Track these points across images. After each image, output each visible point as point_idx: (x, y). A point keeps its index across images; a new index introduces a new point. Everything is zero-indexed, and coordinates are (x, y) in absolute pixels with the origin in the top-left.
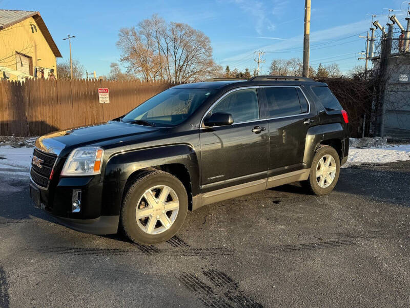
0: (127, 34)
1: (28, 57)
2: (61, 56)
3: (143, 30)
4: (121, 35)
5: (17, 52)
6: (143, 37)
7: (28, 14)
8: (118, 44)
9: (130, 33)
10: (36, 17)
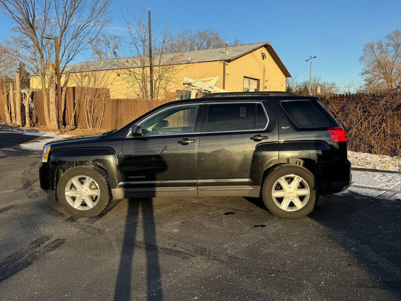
0: (372, 48)
1: (256, 80)
2: (290, 76)
3: (391, 41)
4: (365, 50)
5: (245, 77)
6: (391, 48)
7: (259, 45)
8: (362, 59)
9: (376, 47)
10: (267, 46)
